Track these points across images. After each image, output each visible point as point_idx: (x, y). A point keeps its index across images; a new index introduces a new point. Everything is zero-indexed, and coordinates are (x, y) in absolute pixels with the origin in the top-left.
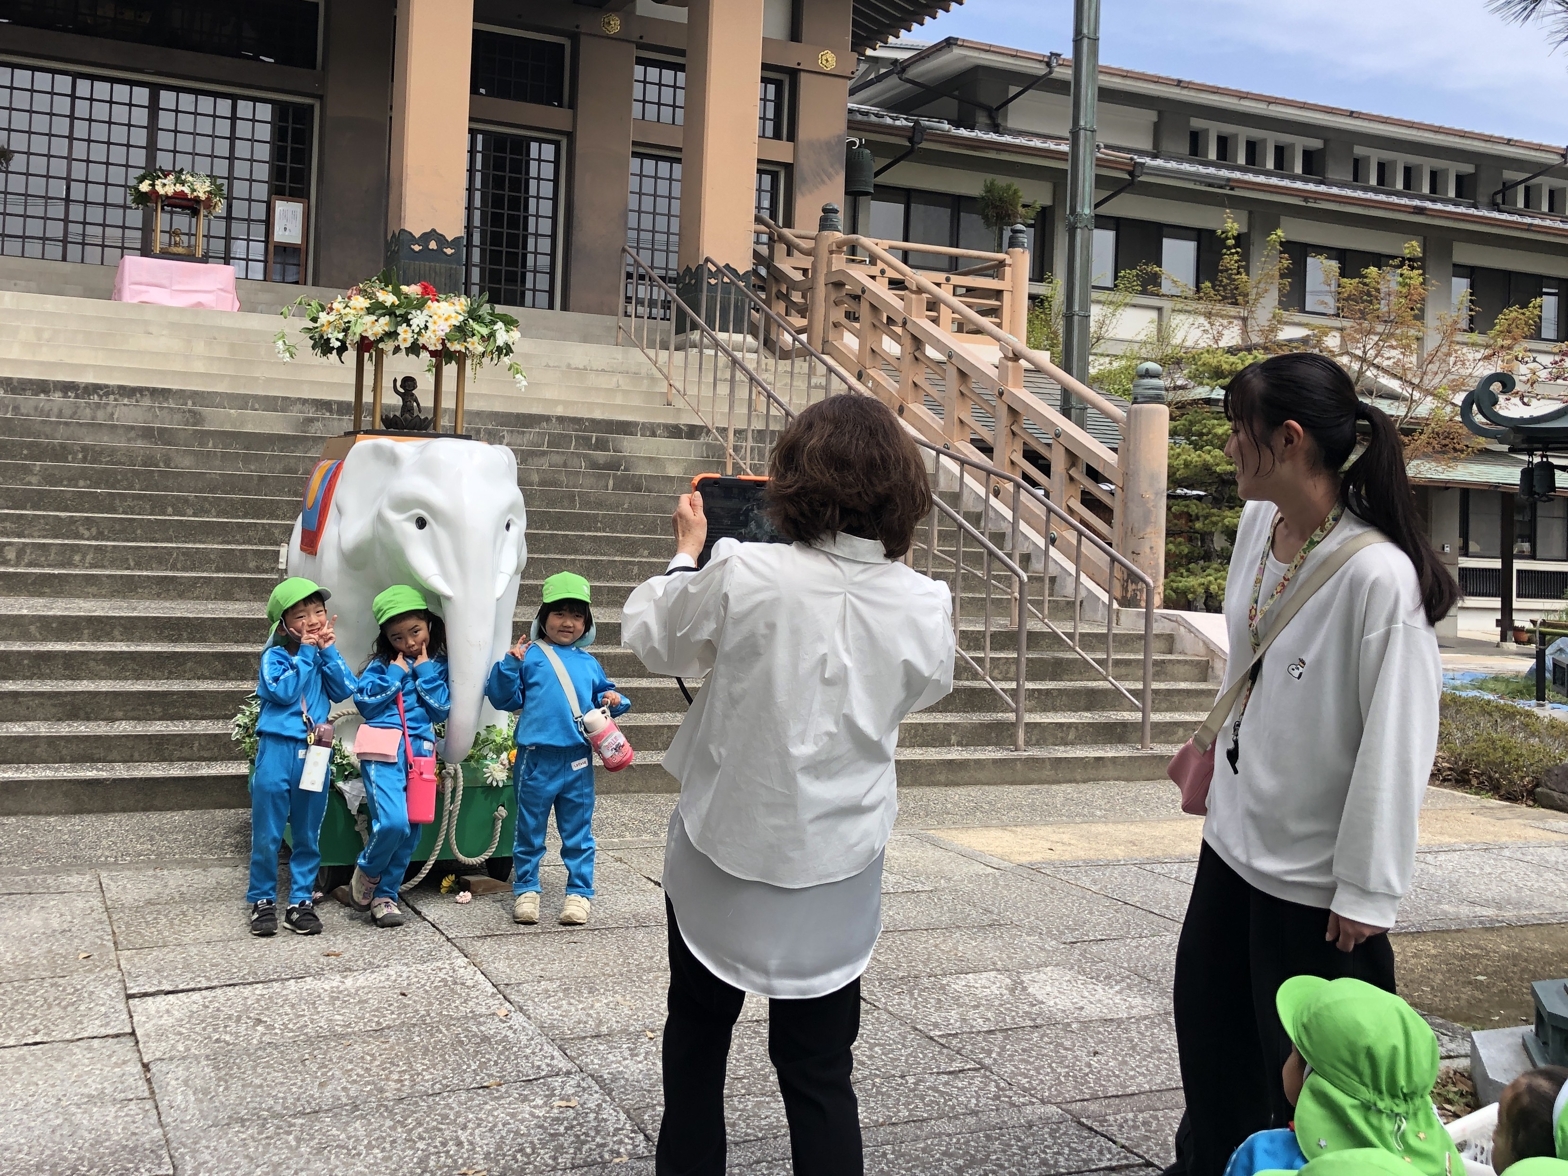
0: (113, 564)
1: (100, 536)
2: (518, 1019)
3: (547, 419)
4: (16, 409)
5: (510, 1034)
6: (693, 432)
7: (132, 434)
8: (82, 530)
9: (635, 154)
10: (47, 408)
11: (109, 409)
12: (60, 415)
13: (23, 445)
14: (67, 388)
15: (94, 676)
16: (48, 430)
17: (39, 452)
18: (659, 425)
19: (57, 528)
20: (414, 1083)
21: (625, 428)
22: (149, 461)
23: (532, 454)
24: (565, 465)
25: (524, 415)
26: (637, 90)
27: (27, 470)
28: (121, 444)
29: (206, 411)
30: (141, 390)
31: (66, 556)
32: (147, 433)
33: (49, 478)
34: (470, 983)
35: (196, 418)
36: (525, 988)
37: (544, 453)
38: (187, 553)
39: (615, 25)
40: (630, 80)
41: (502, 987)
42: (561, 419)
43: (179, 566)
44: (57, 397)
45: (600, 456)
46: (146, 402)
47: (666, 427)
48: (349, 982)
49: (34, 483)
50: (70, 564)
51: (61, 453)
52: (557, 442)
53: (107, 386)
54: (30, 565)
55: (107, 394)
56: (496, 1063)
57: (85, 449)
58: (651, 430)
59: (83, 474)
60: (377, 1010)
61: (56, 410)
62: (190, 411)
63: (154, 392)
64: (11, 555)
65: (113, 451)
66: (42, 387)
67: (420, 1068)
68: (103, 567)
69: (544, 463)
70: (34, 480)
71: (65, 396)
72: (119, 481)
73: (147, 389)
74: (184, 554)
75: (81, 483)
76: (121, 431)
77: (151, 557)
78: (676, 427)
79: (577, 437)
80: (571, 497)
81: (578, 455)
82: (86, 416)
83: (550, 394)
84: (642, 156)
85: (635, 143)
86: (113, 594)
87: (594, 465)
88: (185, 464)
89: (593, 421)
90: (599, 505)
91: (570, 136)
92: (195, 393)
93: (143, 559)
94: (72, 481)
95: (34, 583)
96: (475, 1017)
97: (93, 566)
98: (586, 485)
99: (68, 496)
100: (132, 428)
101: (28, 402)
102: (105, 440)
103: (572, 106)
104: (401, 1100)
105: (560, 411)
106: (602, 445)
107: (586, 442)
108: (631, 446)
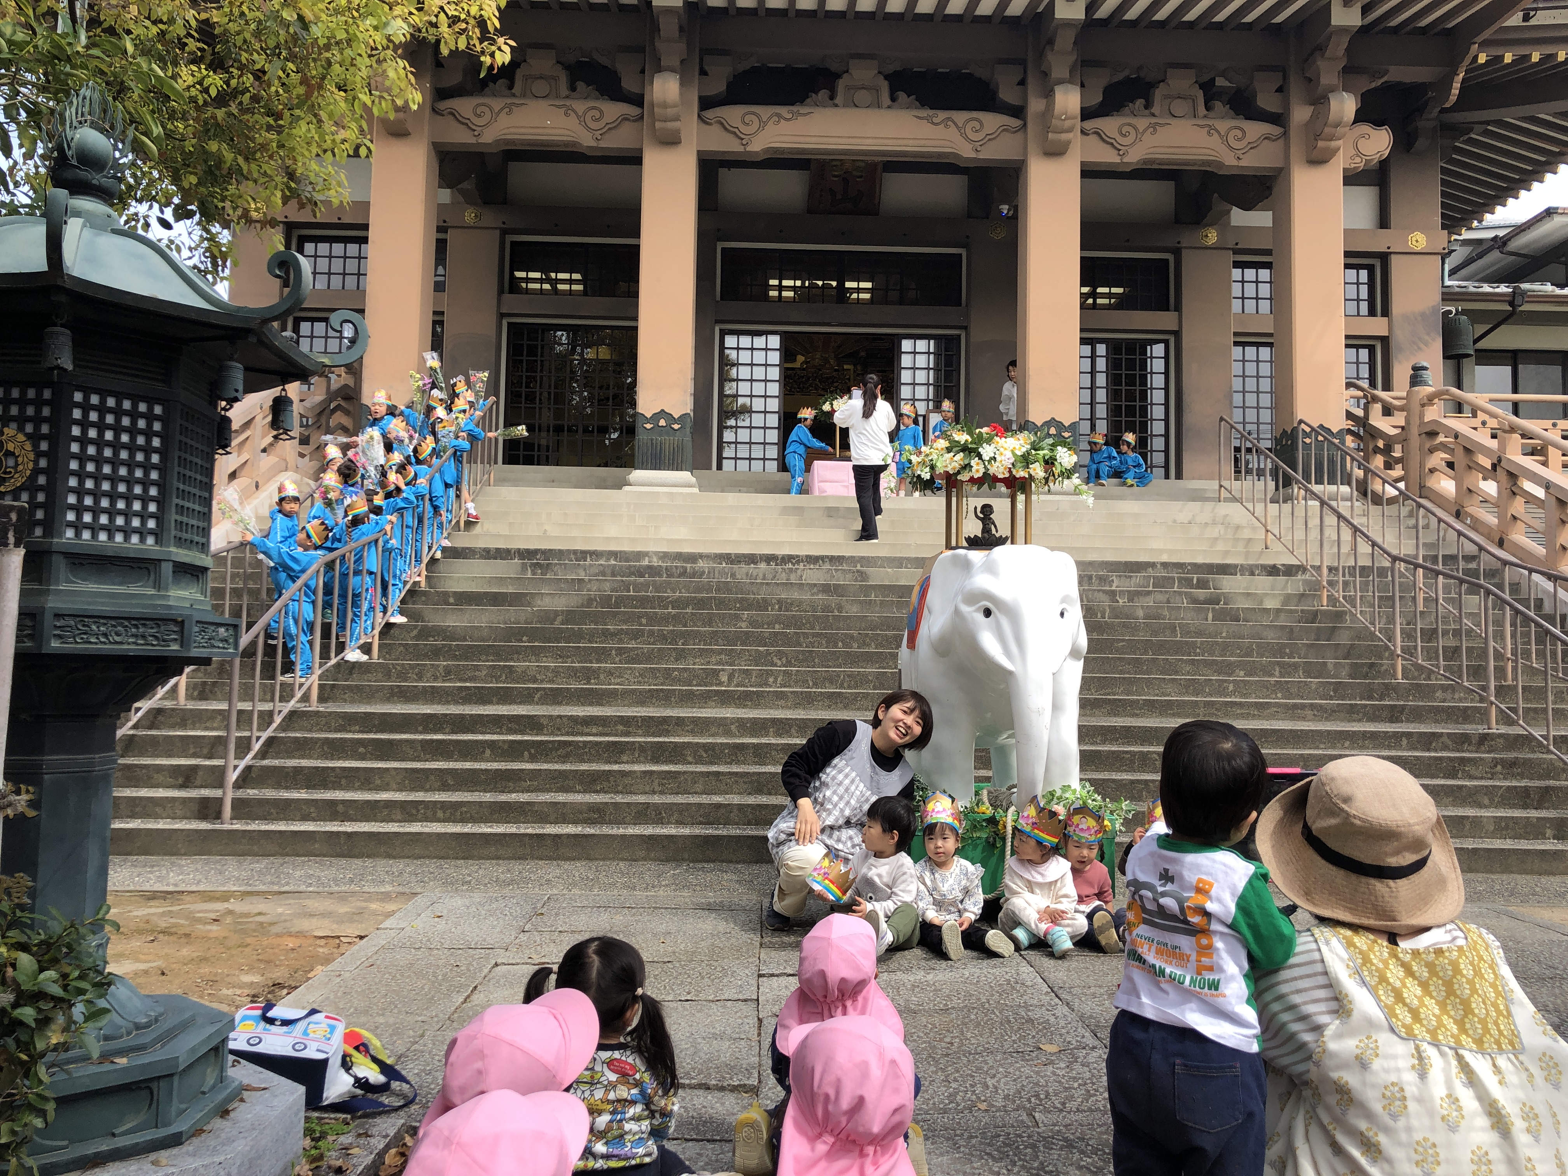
0: (797, 684)
1: (789, 663)
2: (1061, 1010)
3: (1153, 565)
4: (733, 575)
5: (1052, 1019)
6: (1290, 571)
7: (815, 590)
8: (775, 659)
9: (1236, 344)
10: (755, 574)
11: (799, 572)
12: (764, 579)
13: (736, 600)
14: (769, 559)
16: (755, 589)
17: (748, 605)
18: (1257, 566)
19: (759, 659)
20: (962, 1044)
21: (1225, 569)
22: (827, 608)
23: (1138, 593)
24: (1168, 602)
25: (1131, 562)
26: (1236, 290)
27: (737, 618)
28: (806, 596)
29: (870, 570)
30: (822, 558)
31: (762, 678)
32: (826, 589)
33: (752, 623)
34: (1029, 983)
35: (863, 576)
36: (1074, 991)
37: (1149, 593)
38: (851, 675)
39: (1212, 237)
40: (1229, 282)
41: (1055, 989)
42: (1165, 565)
43: (845, 685)
44: (763, 566)
45: (1201, 593)
46: (827, 566)
47: (1264, 567)
48: (930, 977)
49: (744, 626)
50: (767, 685)
51: (763, 605)
52: (1160, 583)
53: (798, 556)
54: (737, 685)
55: (798, 562)
56: (1034, 1037)
57: (779, 601)
58: (1250, 571)
59: (778, 620)
60: (948, 996)
61: (761, 575)
62: (858, 571)
63: (832, 559)
64: (724, 678)
65: (800, 603)
66: (752, 559)
67: (969, 1035)
68: (790, 686)
69: (1149, 601)
70: (744, 625)
71: (769, 564)
72: (804, 625)
73: (827, 557)
74: (849, 676)
75: (777, 626)
76: (806, 588)
77: (825, 679)
78: (1274, 567)
79: (1180, 579)
80: (1173, 628)
81: (1180, 593)
82: (783, 578)
83: (1155, 545)
84: (1244, 344)
85: (1236, 334)
87: (1195, 601)
88: (853, 610)
89: (1195, 565)
90: (1199, 634)
91: (1177, 334)
92: (863, 558)
93: (819, 680)
94: (770, 624)
95: (739, 698)
96: (1026, 1006)
97: (782, 686)
98: (1189, 618)
99: (767, 635)
100: (815, 585)
101: (742, 570)
102: (796, 595)
103: (1178, 308)
104: (947, 1055)
105: (1165, 558)
106: (1203, 584)
107: (1188, 583)
108: (1230, 585)
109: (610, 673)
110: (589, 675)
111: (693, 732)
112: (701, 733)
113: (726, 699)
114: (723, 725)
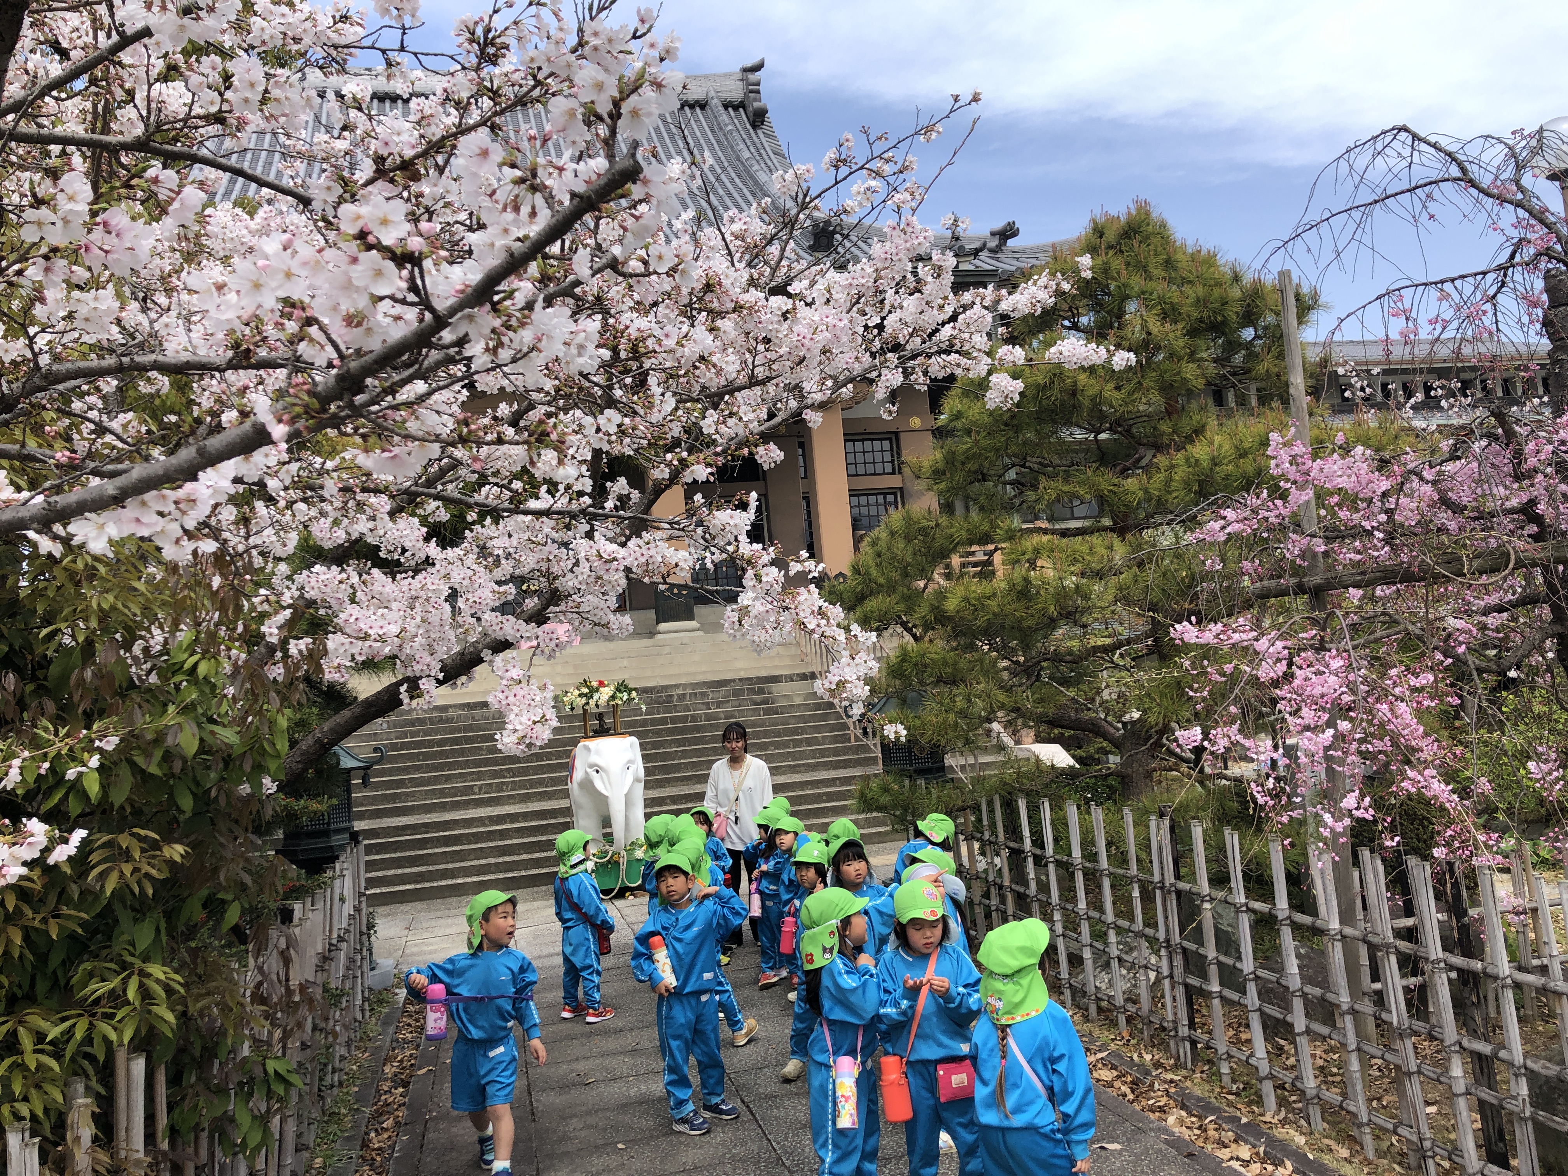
0: (520, 788)
3: (734, 680)
6: (814, 675)
15: (512, 838)
18: (796, 673)
19: (496, 775)
21: (776, 679)
23: (723, 702)
24: (741, 705)
25: (721, 680)
31: (499, 787)
37: (730, 701)
38: (551, 778)
42: (740, 680)
45: (760, 697)
47: (800, 673)
50: (503, 790)
52: (737, 693)
54: (484, 793)
58: (790, 678)
66: (484, 705)
68: (517, 789)
77: (537, 782)
78: (804, 674)
79: (747, 689)
81: (747, 699)
83: (739, 665)
86: (520, 802)
87: (754, 704)
89: (757, 678)
93: (533, 784)
95: (486, 801)
97: (511, 790)
98: (748, 715)
101: (480, 714)
103: (764, 479)
105: (743, 675)
106: (761, 691)
107: (752, 691)
108: (777, 689)
109: (407, 794)
110: (394, 798)
111: (464, 827)
112: (469, 827)
113: (479, 803)
114: (480, 821)
